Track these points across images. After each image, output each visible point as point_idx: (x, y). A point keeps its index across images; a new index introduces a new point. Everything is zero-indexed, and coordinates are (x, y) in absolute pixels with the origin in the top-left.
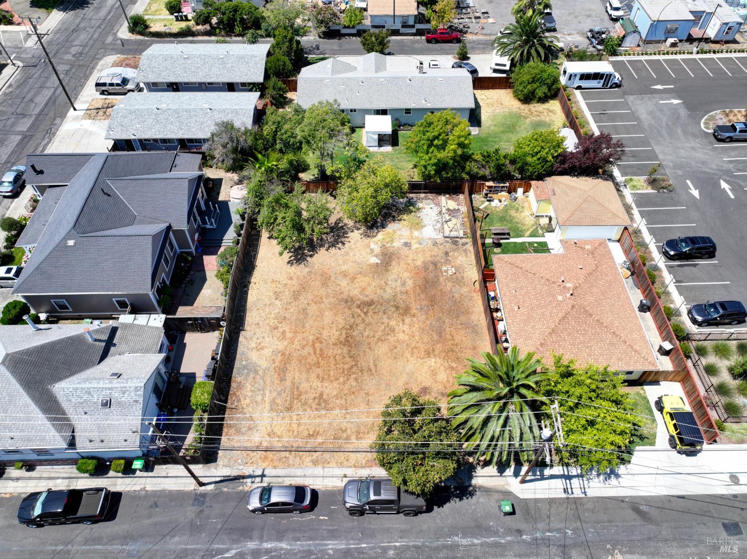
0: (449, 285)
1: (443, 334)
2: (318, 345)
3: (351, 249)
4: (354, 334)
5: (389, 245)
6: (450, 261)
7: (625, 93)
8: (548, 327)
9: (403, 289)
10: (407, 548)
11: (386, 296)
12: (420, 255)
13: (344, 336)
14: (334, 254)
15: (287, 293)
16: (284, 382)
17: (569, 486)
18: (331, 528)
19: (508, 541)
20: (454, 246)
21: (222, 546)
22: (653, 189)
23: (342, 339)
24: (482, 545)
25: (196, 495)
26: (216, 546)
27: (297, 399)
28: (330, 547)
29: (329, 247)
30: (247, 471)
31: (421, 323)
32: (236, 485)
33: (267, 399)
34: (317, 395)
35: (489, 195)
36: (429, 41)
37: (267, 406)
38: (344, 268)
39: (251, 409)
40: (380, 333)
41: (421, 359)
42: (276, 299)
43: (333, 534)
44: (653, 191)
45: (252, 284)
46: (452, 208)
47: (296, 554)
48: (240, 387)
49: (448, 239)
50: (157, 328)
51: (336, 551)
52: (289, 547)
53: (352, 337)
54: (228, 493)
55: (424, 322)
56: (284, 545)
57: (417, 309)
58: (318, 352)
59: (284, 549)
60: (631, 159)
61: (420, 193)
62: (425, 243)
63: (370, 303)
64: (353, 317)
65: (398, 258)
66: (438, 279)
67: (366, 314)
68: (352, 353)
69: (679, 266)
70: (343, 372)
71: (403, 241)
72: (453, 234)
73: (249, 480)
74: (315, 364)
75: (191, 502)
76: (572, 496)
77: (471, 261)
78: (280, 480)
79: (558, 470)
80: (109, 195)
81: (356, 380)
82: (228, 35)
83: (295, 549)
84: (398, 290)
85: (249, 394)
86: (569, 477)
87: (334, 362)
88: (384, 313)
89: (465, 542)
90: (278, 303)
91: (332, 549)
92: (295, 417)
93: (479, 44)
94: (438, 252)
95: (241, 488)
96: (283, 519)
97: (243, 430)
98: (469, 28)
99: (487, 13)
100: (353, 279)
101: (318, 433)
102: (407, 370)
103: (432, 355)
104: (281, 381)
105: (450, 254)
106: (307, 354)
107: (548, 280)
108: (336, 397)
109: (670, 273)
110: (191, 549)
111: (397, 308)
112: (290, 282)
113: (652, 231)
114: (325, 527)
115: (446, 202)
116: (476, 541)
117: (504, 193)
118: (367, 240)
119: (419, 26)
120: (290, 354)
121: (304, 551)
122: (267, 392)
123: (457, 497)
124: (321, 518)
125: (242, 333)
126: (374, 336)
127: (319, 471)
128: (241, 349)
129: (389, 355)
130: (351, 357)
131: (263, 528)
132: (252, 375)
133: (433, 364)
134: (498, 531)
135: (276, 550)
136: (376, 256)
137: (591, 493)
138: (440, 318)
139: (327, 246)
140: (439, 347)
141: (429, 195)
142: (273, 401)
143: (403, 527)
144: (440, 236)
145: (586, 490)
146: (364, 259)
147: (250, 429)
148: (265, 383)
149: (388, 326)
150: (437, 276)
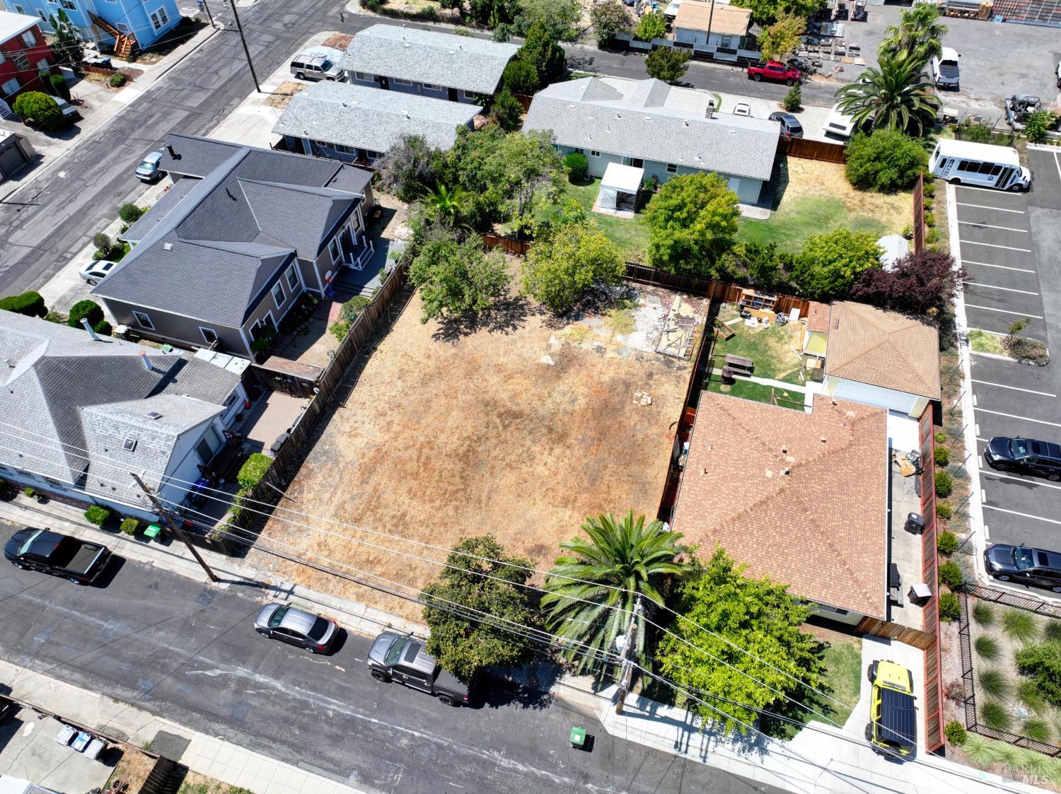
0: (636, 418)
1: (597, 483)
2: (426, 451)
3: (522, 337)
4: (479, 449)
5: (576, 344)
6: (650, 386)
7: (1032, 203)
8: (734, 510)
9: (569, 408)
10: (427, 743)
11: (542, 412)
12: (612, 368)
13: (465, 448)
14: (497, 339)
15: (416, 374)
16: (365, 485)
17: (685, 741)
18: (344, 684)
19: (565, 783)
20: (665, 368)
21: (208, 661)
22: (1010, 355)
23: (460, 452)
24: (526, 775)
25: (205, 589)
26: (201, 658)
27: (372, 510)
28: (332, 707)
29: (495, 328)
30: (274, 581)
31: (574, 459)
32: (255, 593)
33: (335, 500)
34: (399, 514)
35: (746, 309)
36: (751, 77)
37: (332, 509)
38: (502, 360)
39: (310, 507)
40: (513, 457)
41: (554, 506)
42: (399, 378)
43: (342, 693)
44: (1010, 359)
45: (378, 352)
46: (684, 315)
47: (288, 701)
48: (308, 476)
49: (661, 356)
50: (233, 374)
51: (338, 714)
52: (283, 690)
53: (475, 452)
54: (242, 600)
55: (579, 459)
56: (279, 685)
57: (577, 439)
58: (423, 459)
59: (277, 690)
60: (996, 304)
61: (648, 284)
62: (625, 354)
63: (517, 415)
64: (487, 427)
65: (580, 365)
66: (623, 407)
67: (505, 427)
68: (466, 473)
69: (1002, 480)
70: (444, 494)
71: (596, 344)
72: (671, 351)
73: (272, 592)
74: (412, 474)
75: (195, 596)
76: (683, 756)
77: (680, 394)
78: (309, 604)
79: (679, 713)
80: (234, 199)
81: (456, 508)
82: (479, 27)
83: (289, 695)
84: (562, 407)
85: (317, 487)
86: (690, 729)
87: (437, 478)
88: (530, 433)
89: (505, 763)
90: (399, 384)
91: (333, 710)
92: (359, 533)
93: (826, 92)
94: (640, 370)
95: (259, 599)
96: (291, 652)
97: (292, 529)
98: (820, 66)
99: (858, 49)
100: (510, 377)
101: (379, 561)
102: (529, 516)
103: (570, 506)
104: (362, 483)
105: (655, 377)
106: (408, 458)
107: (764, 444)
108: (422, 523)
109: (982, 487)
110: (172, 651)
111: (551, 430)
112: (425, 361)
113: (980, 418)
114: (336, 680)
115: (681, 305)
116: (520, 767)
117: (768, 311)
118: (547, 332)
119: (744, 53)
120: (386, 452)
121: (299, 701)
122: (339, 493)
123: (521, 702)
124: (338, 668)
125: (340, 410)
126: (503, 460)
127: (359, 608)
128: (330, 428)
129: (513, 489)
130: (462, 478)
131: (263, 656)
132: (329, 465)
133: (567, 518)
134: (557, 764)
135: (267, 687)
136: (552, 355)
137: (712, 761)
138: (603, 460)
139: (492, 326)
140: (584, 498)
141: (660, 289)
142: (342, 505)
143: (433, 715)
144: (651, 350)
145: (708, 755)
146: (534, 356)
147: (300, 530)
148: (341, 478)
149: (528, 451)
150: (623, 403)
